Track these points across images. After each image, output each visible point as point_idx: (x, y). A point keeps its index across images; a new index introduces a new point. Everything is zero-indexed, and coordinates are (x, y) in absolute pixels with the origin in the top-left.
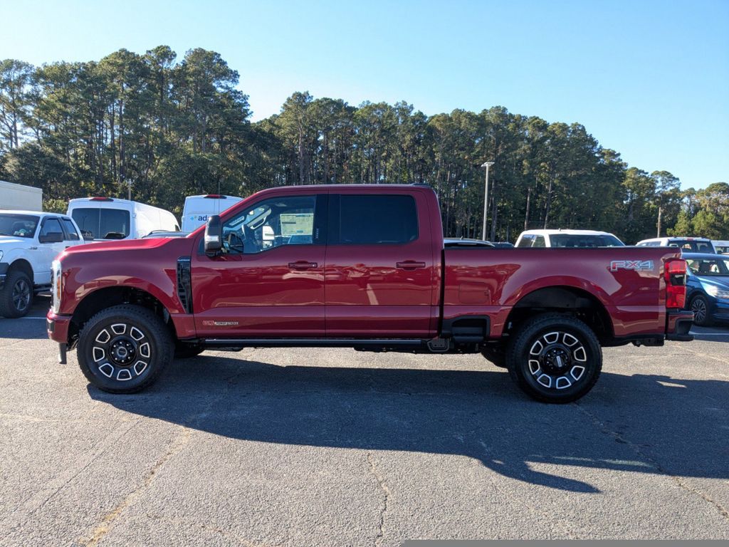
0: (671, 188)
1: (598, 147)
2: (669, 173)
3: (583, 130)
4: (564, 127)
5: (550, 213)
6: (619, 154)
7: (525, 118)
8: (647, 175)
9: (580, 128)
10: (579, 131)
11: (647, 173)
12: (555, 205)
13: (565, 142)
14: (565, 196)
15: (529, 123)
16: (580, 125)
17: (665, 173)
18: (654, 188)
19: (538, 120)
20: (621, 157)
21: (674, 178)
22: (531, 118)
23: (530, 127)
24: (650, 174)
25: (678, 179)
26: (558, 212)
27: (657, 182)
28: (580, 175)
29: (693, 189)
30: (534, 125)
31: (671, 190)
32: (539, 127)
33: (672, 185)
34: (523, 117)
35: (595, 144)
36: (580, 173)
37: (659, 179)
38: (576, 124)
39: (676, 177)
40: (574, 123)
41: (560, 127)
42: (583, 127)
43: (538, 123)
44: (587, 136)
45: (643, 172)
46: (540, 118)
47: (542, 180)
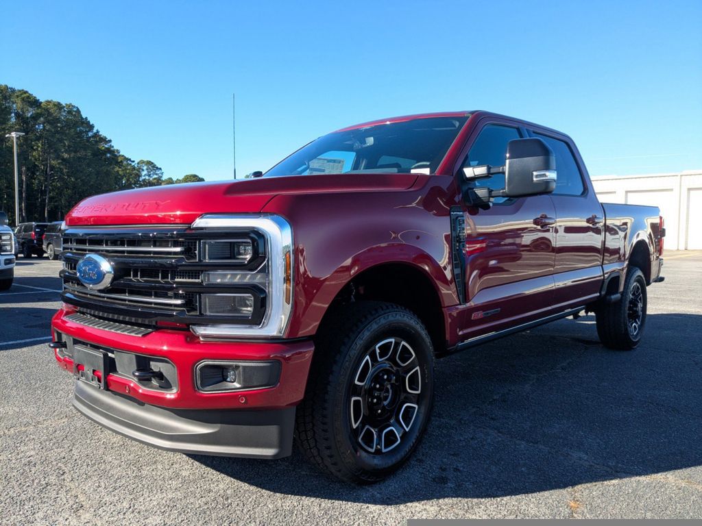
0: (155, 176)
1: (95, 131)
2: (153, 163)
3: (78, 111)
4: (59, 106)
5: (51, 194)
6: (110, 141)
7: (13, 91)
8: (133, 164)
9: (75, 109)
10: (74, 112)
11: (134, 162)
12: (55, 187)
13: (59, 122)
14: (66, 177)
15: (18, 96)
16: (74, 107)
17: (149, 163)
18: (140, 176)
19: (27, 95)
20: (112, 144)
21: (157, 168)
22: (20, 91)
23: (19, 101)
24: (136, 162)
25: (160, 169)
26: (60, 194)
27: (143, 170)
28: (79, 158)
29: (171, 179)
30: (23, 99)
31: (155, 179)
32: (29, 102)
33: (156, 174)
34: (11, 88)
35: (92, 127)
36: (79, 155)
37: (145, 168)
38: (70, 105)
39: (159, 167)
40: (68, 103)
41: (55, 105)
42: (78, 109)
43: (28, 97)
44: (82, 118)
45: (130, 160)
46: (30, 92)
47: (36, 160)
